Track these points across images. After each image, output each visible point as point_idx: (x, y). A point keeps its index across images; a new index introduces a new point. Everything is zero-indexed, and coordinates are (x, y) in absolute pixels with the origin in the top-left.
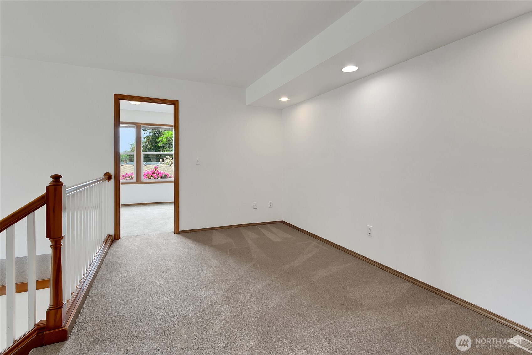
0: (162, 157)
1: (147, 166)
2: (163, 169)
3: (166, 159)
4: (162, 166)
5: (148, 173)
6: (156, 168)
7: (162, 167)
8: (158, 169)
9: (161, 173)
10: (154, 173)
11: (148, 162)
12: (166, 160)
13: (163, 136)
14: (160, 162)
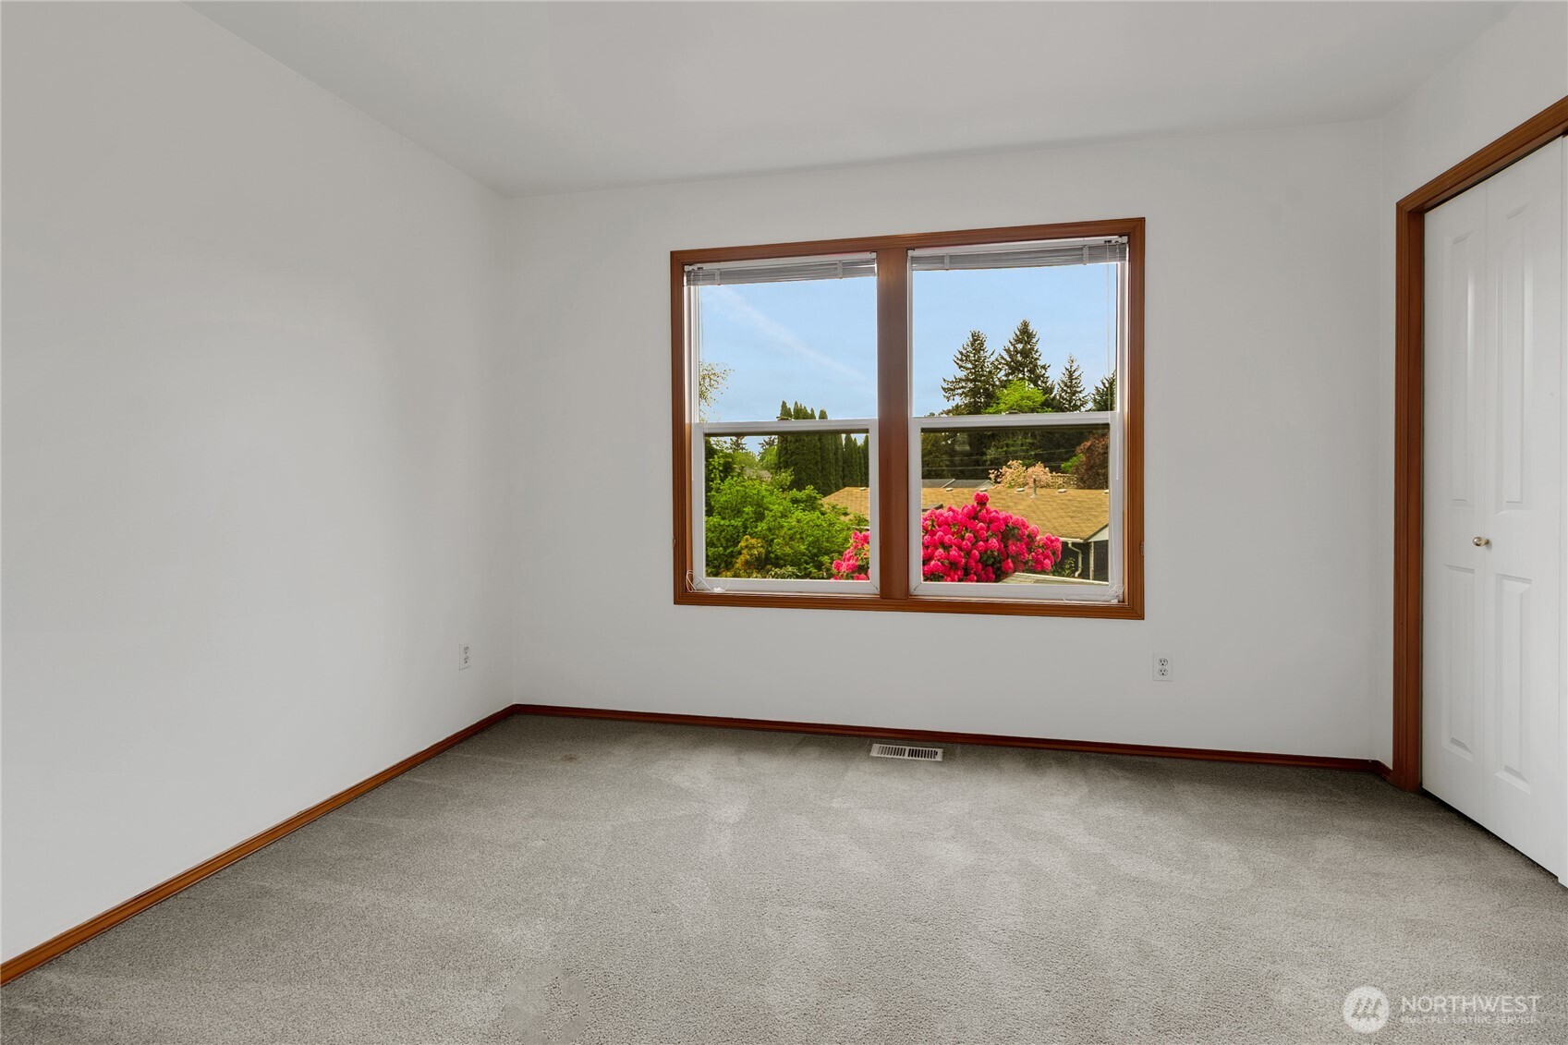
0: (996, 464)
1: (955, 491)
2: (1003, 502)
3: (1007, 469)
4: (999, 493)
5: (954, 518)
6: (982, 500)
7: (999, 496)
8: (988, 505)
9: (997, 519)
10: (976, 517)
11: (957, 479)
12: (1008, 474)
13: (998, 404)
14: (990, 479)
